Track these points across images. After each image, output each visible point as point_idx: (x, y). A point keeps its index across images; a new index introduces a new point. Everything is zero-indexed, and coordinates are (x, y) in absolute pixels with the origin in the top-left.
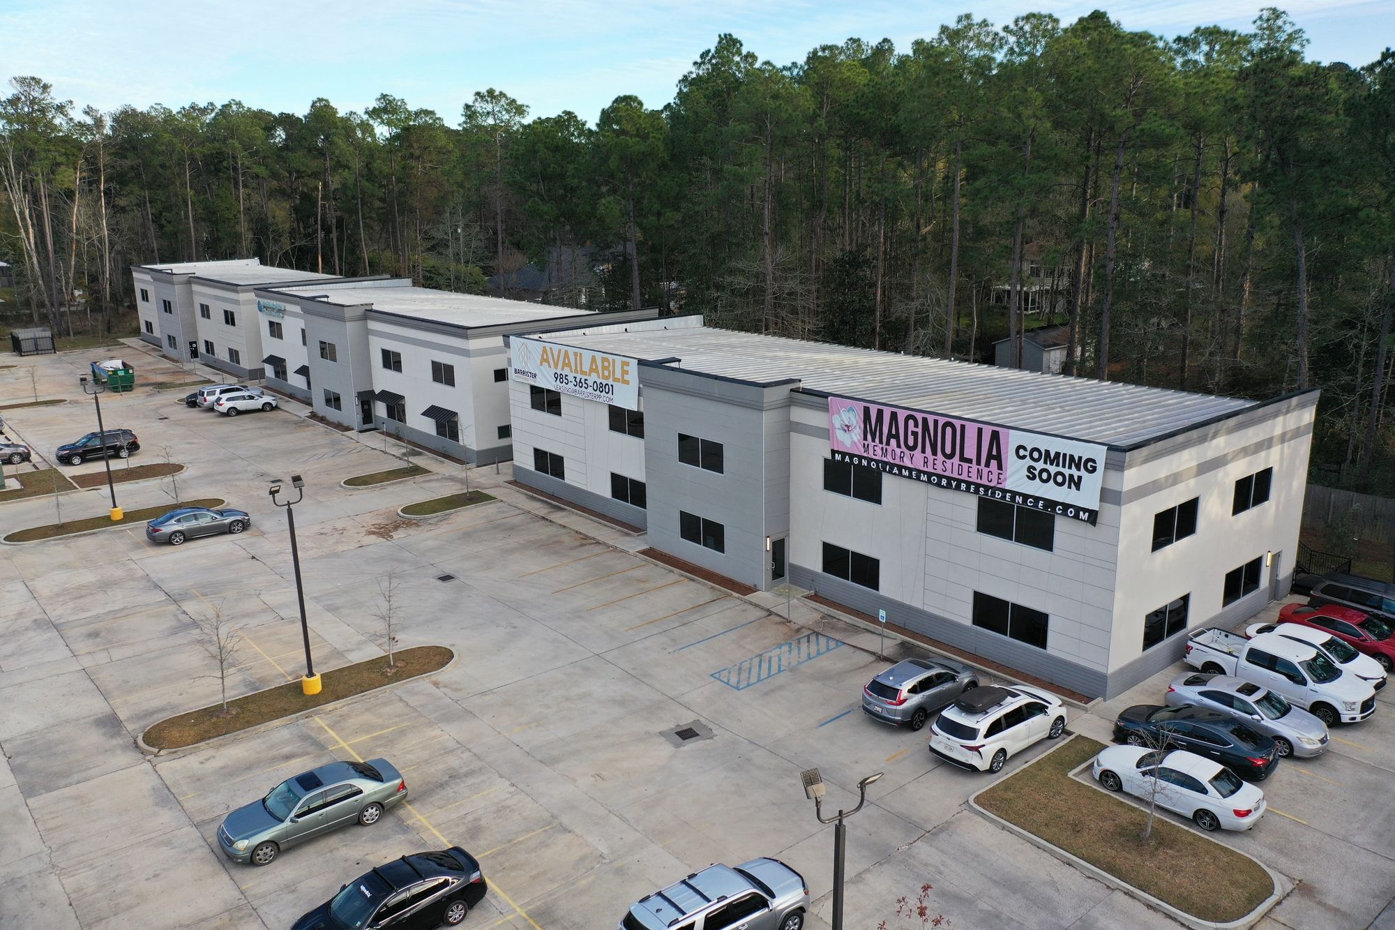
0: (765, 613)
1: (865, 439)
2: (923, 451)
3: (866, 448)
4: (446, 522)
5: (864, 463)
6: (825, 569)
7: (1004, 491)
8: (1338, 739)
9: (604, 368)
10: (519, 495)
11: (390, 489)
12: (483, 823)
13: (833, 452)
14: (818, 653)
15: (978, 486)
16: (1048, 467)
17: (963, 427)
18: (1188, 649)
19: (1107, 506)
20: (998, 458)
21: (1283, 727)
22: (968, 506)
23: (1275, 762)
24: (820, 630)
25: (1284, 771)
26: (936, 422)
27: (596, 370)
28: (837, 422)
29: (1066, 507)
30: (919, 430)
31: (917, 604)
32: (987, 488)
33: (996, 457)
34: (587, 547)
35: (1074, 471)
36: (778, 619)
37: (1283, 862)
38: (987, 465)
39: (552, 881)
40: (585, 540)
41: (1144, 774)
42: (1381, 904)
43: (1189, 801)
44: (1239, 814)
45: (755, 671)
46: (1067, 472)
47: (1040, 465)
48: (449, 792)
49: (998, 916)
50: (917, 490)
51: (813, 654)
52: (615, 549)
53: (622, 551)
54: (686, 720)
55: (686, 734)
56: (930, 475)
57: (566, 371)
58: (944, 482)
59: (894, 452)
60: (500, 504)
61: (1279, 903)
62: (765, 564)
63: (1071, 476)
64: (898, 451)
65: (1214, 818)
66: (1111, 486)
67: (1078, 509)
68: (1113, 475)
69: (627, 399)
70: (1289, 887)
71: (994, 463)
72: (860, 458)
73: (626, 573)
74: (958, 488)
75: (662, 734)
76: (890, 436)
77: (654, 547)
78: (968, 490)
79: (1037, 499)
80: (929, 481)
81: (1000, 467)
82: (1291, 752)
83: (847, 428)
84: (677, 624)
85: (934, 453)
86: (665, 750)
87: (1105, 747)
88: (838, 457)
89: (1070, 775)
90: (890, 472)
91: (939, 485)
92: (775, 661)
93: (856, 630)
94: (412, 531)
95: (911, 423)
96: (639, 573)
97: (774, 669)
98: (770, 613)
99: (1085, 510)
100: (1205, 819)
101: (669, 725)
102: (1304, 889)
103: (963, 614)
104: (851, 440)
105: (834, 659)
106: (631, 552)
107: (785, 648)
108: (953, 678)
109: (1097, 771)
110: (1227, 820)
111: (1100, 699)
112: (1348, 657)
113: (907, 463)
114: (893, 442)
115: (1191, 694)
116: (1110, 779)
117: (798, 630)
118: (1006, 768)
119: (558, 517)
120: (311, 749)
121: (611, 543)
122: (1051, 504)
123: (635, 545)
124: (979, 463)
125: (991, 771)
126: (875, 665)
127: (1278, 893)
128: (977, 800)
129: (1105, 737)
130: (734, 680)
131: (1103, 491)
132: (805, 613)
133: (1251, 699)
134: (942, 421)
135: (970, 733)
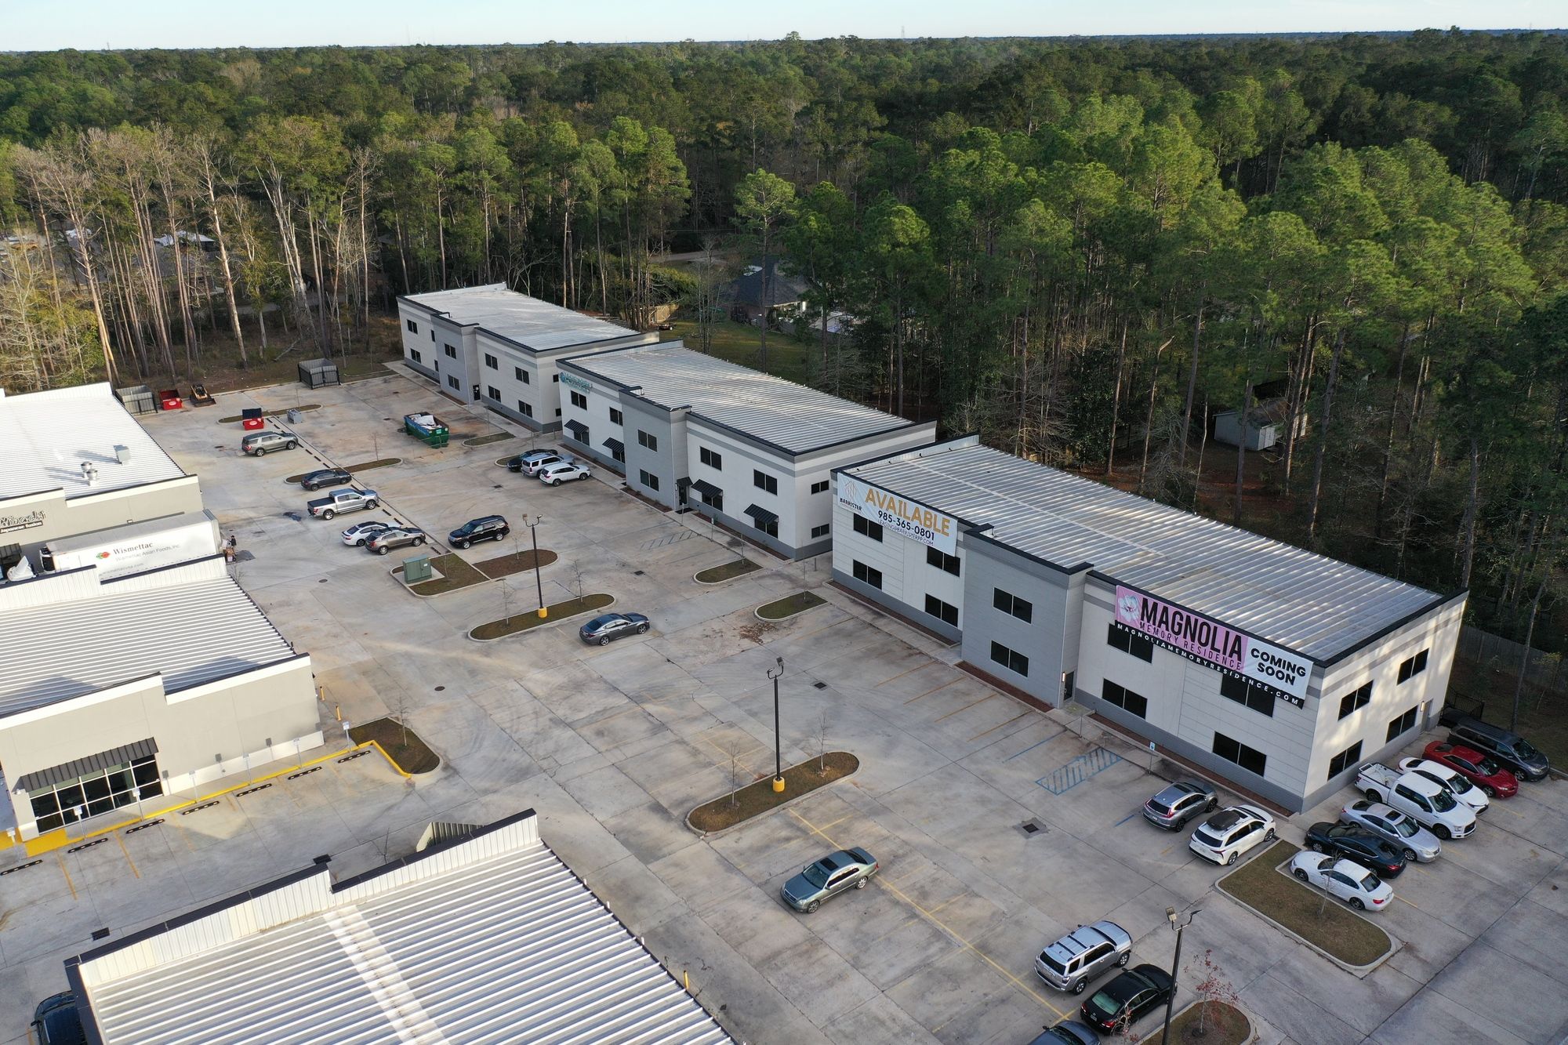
0: (1060, 729)
1: (1142, 619)
2: (1185, 637)
3: (1142, 626)
4: (795, 626)
5: (1140, 635)
6: (1104, 696)
7: (1242, 675)
8: (1448, 849)
9: (926, 518)
10: (842, 597)
11: (736, 585)
12: (927, 889)
13: (1117, 622)
14: (1106, 767)
15: (1222, 668)
16: (1273, 666)
17: (1216, 628)
18: (1358, 779)
19: (1311, 697)
20: (1239, 653)
21: (1414, 843)
22: (1216, 680)
23: (1404, 866)
24: (1103, 745)
25: (1411, 871)
26: (1196, 621)
27: (919, 518)
28: (1121, 603)
29: (1283, 693)
30: (1184, 623)
31: (1174, 733)
32: (1229, 670)
33: (1237, 651)
34: (914, 657)
35: (1290, 672)
36: (1072, 735)
37: (1399, 931)
38: (1231, 656)
39: (981, 927)
40: (911, 651)
41: (1322, 873)
42: (1449, 958)
43: (1348, 892)
44: (1376, 902)
45: (1065, 780)
46: (1285, 672)
47: (1267, 664)
48: (897, 867)
49: (1235, 957)
50: (1180, 662)
51: (1102, 767)
52: (936, 661)
53: (942, 663)
54: (1028, 817)
55: (1030, 828)
56: (1188, 654)
57: (890, 512)
58: (1198, 660)
59: (1163, 633)
60: (831, 608)
61: (1393, 956)
62: (1061, 690)
63: (1288, 675)
64: (1167, 633)
65: (1362, 903)
66: (1315, 685)
67: (1291, 697)
68: (1316, 680)
69: (947, 545)
70: (1400, 946)
71: (1235, 656)
72: (1137, 631)
73: (952, 686)
74: (1208, 666)
75: (1014, 828)
76: (1161, 621)
77: (967, 661)
78: (1215, 668)
79: (1264, 684)
80: (1188, 657)
81: (1239, 659)
82: (1416, 859)
83: (1129, 609)
84: (1001, 737)
85: (1193, 640)
86: (1019, 840)
87: (1300, 850)
88: (1120, 627)
89: (1277, 869)
90: (1159, 645)
91: (1194, 661)
92: (1076, 771)
93: (1129, 747)
94: (775, 635)
95: (1178, 617)
96: (961, 686)
97: (1078, 779)
98: (1066, 729)
99: (1296, 698)
100: (1356, 903)
101: (1017, 822)
102: (1409, 948)
103: (1208, 745)
104: (1131, 617)
105: (1117, 772)
106: (951, 665)
107: (1082, 761)
108: (1202, 798)
109: (1294, 868)
110: (1369, 904)
111: (1297, 813)
112: (1466, 788)
113: (1172, 641)
114: (1163, 626)
115: (1357, 815)
116: (1301, 874)
117: (1088, 745)
118: (1238, 863)
119: (880, 623)
120: (799, 833)
121: (932, 654)
122: (1271, 688)
123: (951, 658)
124: (1224, 653)
125: (1228, 864)
126: (1145, 778)
127: (1393, 949)
128: (1220, 884)
129: (1299, 843)
130: (1052, 787)
131: (1309, 687)
132: (1092, 730)
133: (1394, 823)
134: (1201, 620)
135: (1217, 843)
